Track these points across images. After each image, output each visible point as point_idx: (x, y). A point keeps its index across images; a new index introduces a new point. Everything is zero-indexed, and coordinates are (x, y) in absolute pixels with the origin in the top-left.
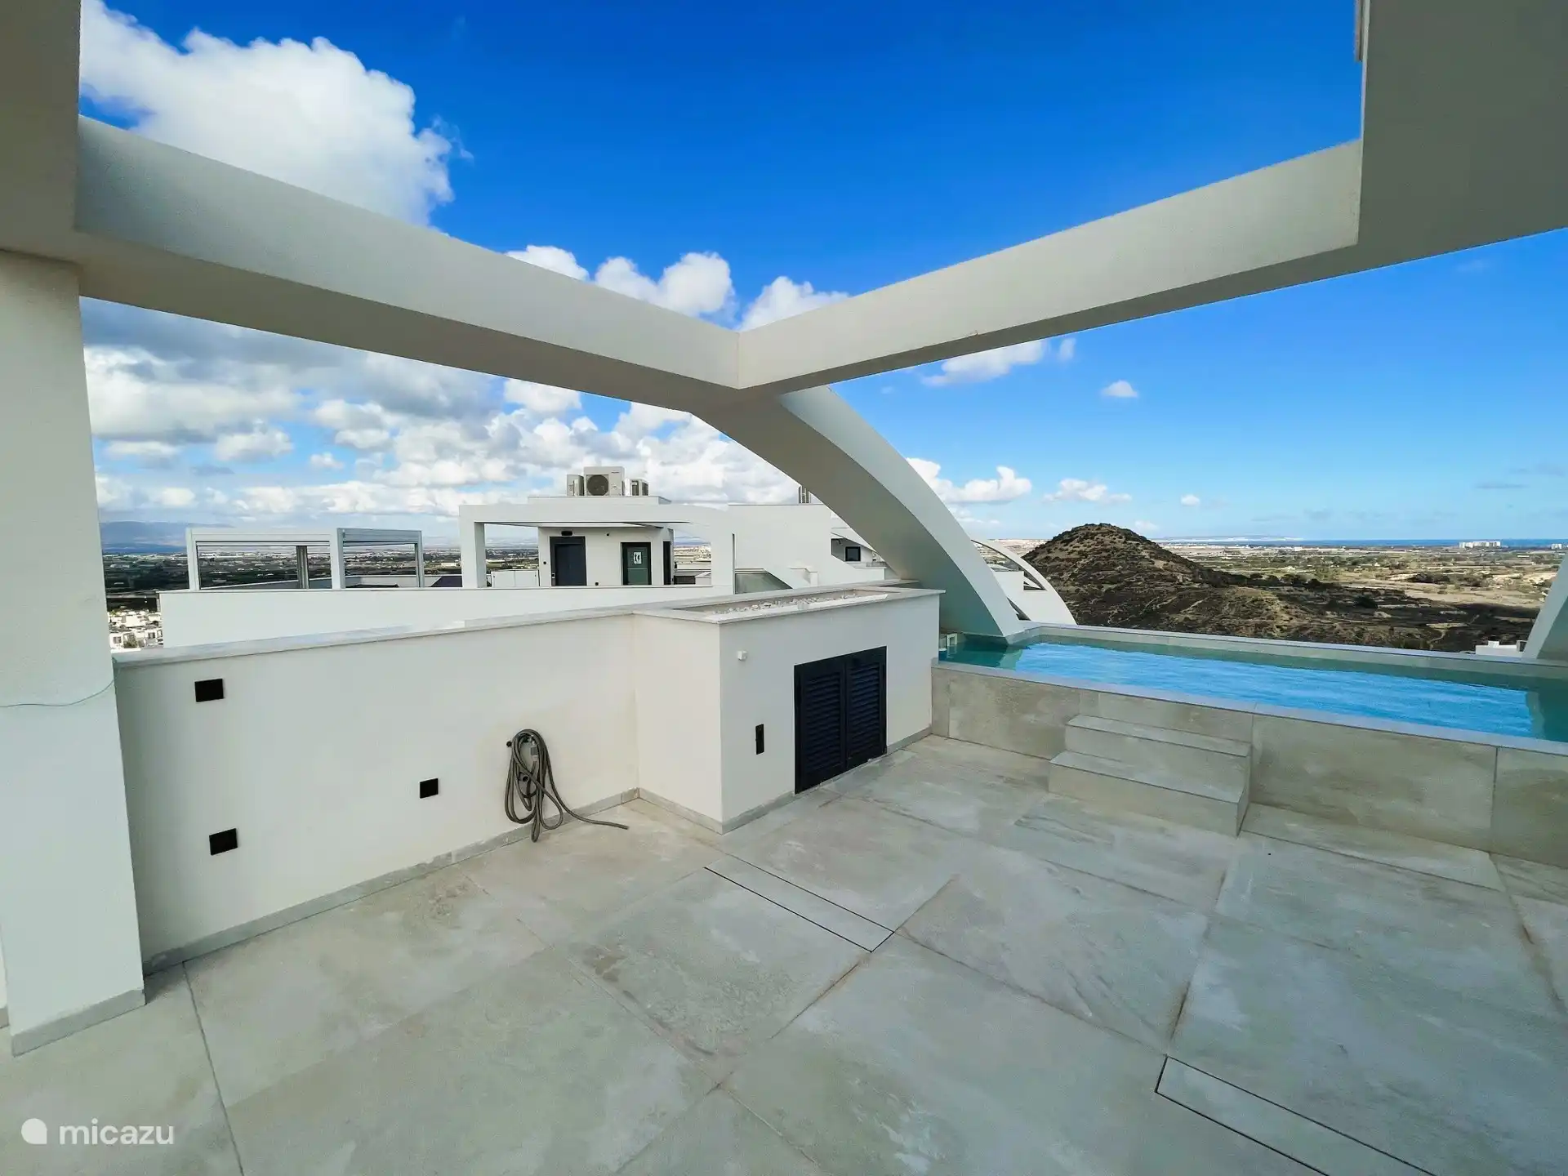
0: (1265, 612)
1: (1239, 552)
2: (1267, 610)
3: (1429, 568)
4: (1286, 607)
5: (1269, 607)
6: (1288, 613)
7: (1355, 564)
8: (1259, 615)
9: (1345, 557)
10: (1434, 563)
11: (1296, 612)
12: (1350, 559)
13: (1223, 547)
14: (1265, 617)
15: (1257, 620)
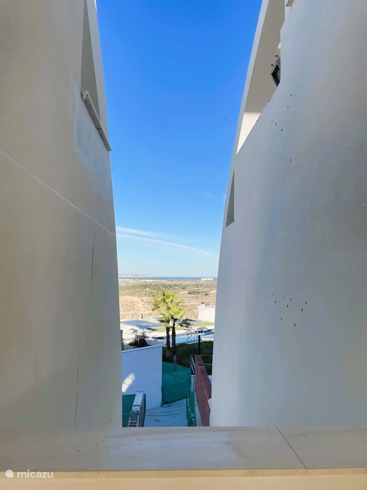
0: (136, 307)
1: (129, 282)
2: (137, 306)
3: (193, 288)
4: (144, 305)
5: (137, 305)
6: (144, 307)
7: (171, 287)
8: (133, 309)
9: (167, 284)
10: (195, 286)
11: (148, 307)
12: (169, 285)
13: (122, 280)
14: (136, 310)
15: (133, 312)
